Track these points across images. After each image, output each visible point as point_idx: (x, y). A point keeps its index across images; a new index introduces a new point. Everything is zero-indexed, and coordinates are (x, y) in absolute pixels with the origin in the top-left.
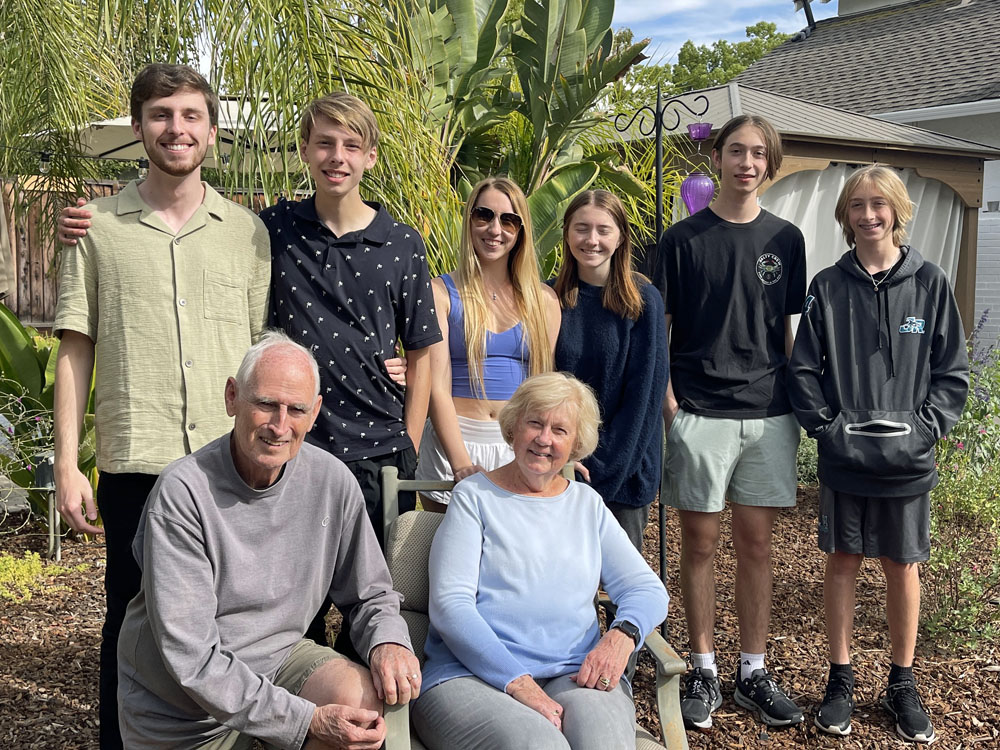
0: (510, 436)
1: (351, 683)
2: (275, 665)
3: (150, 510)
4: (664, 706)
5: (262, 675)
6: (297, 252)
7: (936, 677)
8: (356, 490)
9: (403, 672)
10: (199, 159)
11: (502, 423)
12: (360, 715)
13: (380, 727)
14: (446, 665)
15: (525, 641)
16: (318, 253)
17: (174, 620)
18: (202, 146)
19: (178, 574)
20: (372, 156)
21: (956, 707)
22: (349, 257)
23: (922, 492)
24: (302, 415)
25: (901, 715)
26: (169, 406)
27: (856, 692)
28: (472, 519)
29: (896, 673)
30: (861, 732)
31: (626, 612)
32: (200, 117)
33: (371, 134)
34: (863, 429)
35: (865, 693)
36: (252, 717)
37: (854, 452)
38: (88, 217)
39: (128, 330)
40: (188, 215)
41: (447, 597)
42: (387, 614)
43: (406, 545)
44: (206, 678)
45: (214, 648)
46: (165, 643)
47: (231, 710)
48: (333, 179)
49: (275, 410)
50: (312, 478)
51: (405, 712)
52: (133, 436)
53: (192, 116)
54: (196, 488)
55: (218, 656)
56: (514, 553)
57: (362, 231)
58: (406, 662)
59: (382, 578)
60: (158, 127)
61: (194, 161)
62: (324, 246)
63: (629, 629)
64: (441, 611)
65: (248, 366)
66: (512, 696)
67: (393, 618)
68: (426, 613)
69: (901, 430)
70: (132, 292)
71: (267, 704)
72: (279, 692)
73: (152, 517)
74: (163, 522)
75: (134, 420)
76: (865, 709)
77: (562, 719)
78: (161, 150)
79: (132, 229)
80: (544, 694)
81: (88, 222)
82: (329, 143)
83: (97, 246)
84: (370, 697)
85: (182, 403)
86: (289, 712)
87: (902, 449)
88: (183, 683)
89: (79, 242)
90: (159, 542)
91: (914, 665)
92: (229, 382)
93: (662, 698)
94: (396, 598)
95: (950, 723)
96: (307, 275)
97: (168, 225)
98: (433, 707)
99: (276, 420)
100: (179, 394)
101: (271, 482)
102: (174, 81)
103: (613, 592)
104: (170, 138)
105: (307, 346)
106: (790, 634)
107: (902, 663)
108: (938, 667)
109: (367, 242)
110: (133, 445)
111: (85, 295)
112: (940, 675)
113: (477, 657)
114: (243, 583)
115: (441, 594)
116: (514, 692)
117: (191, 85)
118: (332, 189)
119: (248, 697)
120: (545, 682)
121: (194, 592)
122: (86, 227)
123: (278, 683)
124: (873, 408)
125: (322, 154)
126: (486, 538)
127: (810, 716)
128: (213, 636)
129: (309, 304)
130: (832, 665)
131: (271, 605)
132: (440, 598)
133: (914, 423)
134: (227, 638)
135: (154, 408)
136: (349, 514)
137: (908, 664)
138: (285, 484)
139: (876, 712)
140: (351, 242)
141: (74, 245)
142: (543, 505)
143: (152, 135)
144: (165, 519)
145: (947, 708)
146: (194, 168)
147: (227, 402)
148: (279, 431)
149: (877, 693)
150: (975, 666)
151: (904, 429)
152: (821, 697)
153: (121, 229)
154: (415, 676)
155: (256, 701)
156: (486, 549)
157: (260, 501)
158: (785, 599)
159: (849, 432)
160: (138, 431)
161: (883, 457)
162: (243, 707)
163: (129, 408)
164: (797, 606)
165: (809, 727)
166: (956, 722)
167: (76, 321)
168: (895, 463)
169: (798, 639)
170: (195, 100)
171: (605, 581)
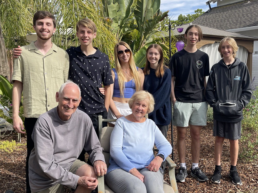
0: (131, 107)
1: (89, 170)
2: (69, 166)
3: (36, 127)
4: (170, 175)
6: (76, 60)
7: (242, 168)
8: (90, 121)
9: (102, 167)
10: (50, 36)
11: (129, 104)
12: (91, 179)
13: (96, 182)
14: (114, 166)
15: (134, 159)
16: (82, 60)
17: (42, 155)
18: (51, 33)
19: (43, 143)
20: (95, 35)
21: (248, 176)
22: (90, 61)
23: (239, 121)
24: (76, 102)
25: (233, 178)
26: (42, 100)
27: (222, 173)
28: (121, 128)
29: (232, 167)
30: (223, 182)
31: (161, 152)
32: (51, 25)
33: (94, 29)
34: (224, 105)
35: (224, 173)
36: (63, 180)
37: (221, 111)
39: (31, 80)
40: (48, 51)
41: (114, 148)
42: (99, 153)
43: (104, 136)
44: (50, 170)
45: (53, 162)
46: (39, 161)
47: (57, 178)
48: (85, 41)
49: (69, 101)
50: (79, 118)
51: (103, 178)
52: (33, 108)
53: (49, 25)
54: (48, 121)
55: (54, 164)
56: (132, 136)
57: (93, 55)
58: (103, 165)
59: (98, 144)
60: (40, 27)
61: (49, 36)
62: (83, 58)
63: (162, 156)
64: (113, 152)
65: (62, 89)
66: (131, 173)
67: (100, 154)
68: (109, 153)
69: (233, 105)
70: (33, 71)
71: (66, 177)
72: (70, 173)
73: (36, 128)
74: (39, 130)
75: (33, 104)
76: (224, 177)
77: (144, 179)
78: (40, 33)
79: (33, 54)
80: (139, 173)
81: (21, 52)
82: (83, 32)
83: (23, 58)
84: (93, 174)
85: (46, 100)
86: (73, 178)
87: (234, 110)
88: (44, 171)
89: (18, 57)
90: (38, 135)
91: (237, 166)
92: (57, 93)
93: (170, 174)
94: (101, 149)
95: (246, 180)
96: (79, 66)
97: (42, 53)
98: (110, 177)
99: (69, 103)
100: (45, 97)
101: (68, 119)
102: (44, 15)
103: (158, 147)
104: (43, 30)
105: (77, 84)
106: (205, 158)
107: (234, 165)
108: (243, 166)
109: (94, 57)
110: (33, 110)
111: (20, 71)
112: (243, 168)
113: (122, 163)
114: (61, 145)
115: (113, 147)
116: (131, 172)
117: (49, 17)
118: (85, 44)
119: (62, 175)
120: (140, 170)
121: (47, 148)
122: (20, 53)
123: (70, 171)
124: (227, 99)
125: (82, 35)
126: (125, 133)
127: (210, 179)
128: (53, 159)
129: (79, 74)
130: (216, 166)
131: (68, 151)
132: (113, 148)
133: (237, 103)
134: (56, 159)
135: (38, 101)
136: (89, 127)
137: (235, 165)
138: (71, 121)
139: (227, 177)
140: (90, 57)
141: (17, 58)
142: (139, 125)
143: (38, 29)
144: (40, 129)
145: (245, 176)
146: (49, 38)
147: (56, 98)
148: (70, 106)
149: (227, 173)
150: (252, 166)
151: (234, 105)
152: (213, 174)
153: (30, 54)
154: (105, 169)
155: (64, 176)
156: (124, 136)
157: (65, 124)
158: (204, 149)
159: (220, 105)
160: (34, 107)
161: (229, 112)
162: (60, 177)
163: (32, 101)
164: (207, 151)
165: (210, 182)
166: (247, 180)
167: (18, 78)
168: (232, 113)
169: (207, 160)
171: (156, 144)
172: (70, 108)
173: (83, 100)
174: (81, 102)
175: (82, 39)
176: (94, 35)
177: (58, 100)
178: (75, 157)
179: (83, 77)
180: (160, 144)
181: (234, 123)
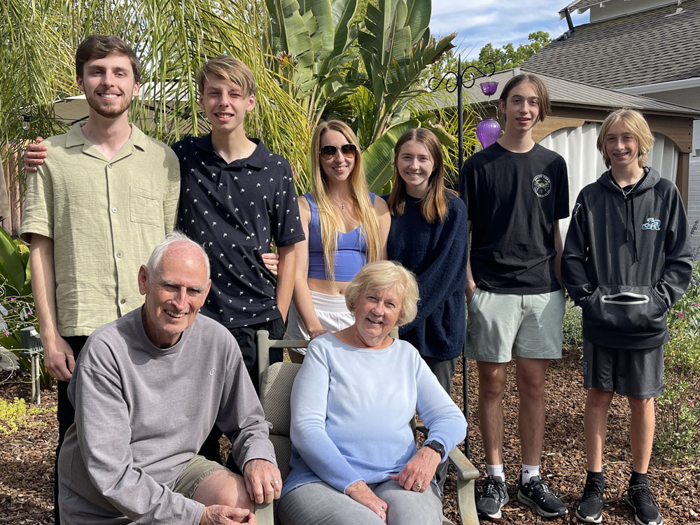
0: (352, 306)
2: (174, 477)
3: (82, 364)
4: (462, 502)
5: (164, 484)
6: (198, 174)
7: (663, 481)
8: (236, 348)
9: (268, 479)
10: (125, 106)
11: (347, 297)
12: (235, 513)
13: (251, 521)
14: (303, 474)
16: (214, 174)
17: (98, 446)
18: (127, 95)
19: (102, 412)
20: (251, 101)
21: (678, 502)
22: (236, 178)
23: (657, 345)
24: (198, 295)
25: (639, 508)
26: (106, 286)
27: (606, 492)
28: (321, 365)
29: (635, 478)
30: (610, 521)
31: (435, 434)
32: (126, 74)
33: (248, 85)
34: (614, 299)
35: (612, 493)
36: (157, 516)
37: (607, 316)
38: (45, 150)
39: (75, 232)
40: (118, 147)
41: (303, 423)
42: (258, 438)
43: (272, 387)
44: (121, 489)
45: (128, 466)
46: (90, 463)
47: (141, 512)
48: (222, 119)
49: (176, 291)
50: (203, 340)
51: (270, 509)
52: (80, 309)
53: (121, 73)
54: (116, 347)
55: (131, 472)
56: (353, 389)
57: (246, 159)
58: (271, 472)
59: (257, 412)
60: (95, 81)
61: (122, 106)
62: (218, 170)
63: (437, 447)
64: (299, 433)
65: (157, 256)
66: (349, 496)
67: (262, 441)
68: (288, 435)
69: (641, 299)
71: (168, 506)
72: (178, 496)
73: (82, 370)
74: (91, 374)
75: (80, 297)
76: (612, 504)
77: (387, 513)
78: (97, 98)
79: (77, 159)
80: (373, 495)
81: (44, 153)
82: (218, 93)
84: (244, 498)
85: (115, 284)
86: (185, 511)
87: (642, 313)
88: (104, 493)
89: (38, 169)
90: (87, 388)
91: (648, 472)
92: (142, 269)
93: (462, 497)
94: (266, 426)
95: (673, 513)
96: (205, 191)
97: (104, 154)
98: (292, 505)
99: (179, 297)
100: (112, 277)
101: (173, 343)
102: (108, 47)
103: (426, 419)
104: (104, 89)
105: (200, 243)
106: (557, 451)
107: (640, 470)
108: (664, 474)
109: (250, 167)
110: (80, 315)
111: (45, 208)
112: (666, 480)
113: (325, 467)
114: (151, 418)
115: (299, 420)
116: (351, 493)
117: (120, 51)
118: (222, 127)
119: (154, 502)
121: (114, 425)
122: (43, 157)
123: (177, 490)
124: (622, 284)
125: (213, 102)
126: (332, 378)
127: (572, 510)
128: (128, 458)
129: (206, 212)
130: (589, 472)
131: (172, 433)
132: (298, 423)
133: (652, 294)
134: (139, 458)
135: (95, 288)
136: (231, 366)
137: (644, 471)
138: (183, 345)
139: (620, 506)
140: (238, 167)
141: (35, 171)
143: (90, 87)
144: (92, 371)
145: (671, 503)
146: (121, 113)
147: (140, 283)
148: (180, 307)
149: (621, 492)
150: (691, 473)
151: (644, 299)
152: (580, 495)
153: (70, 158)
154: (277, 482)
155: (160, 504)
156: (332, 387)
157: (165, 357)
158: (554, 426)
159: (604, 301)
160: (83, 305)
161: (628, 320)
162: (150, 509)
163: (76, 288)
164: (563, 431)
165: (571, 518)
166: (678, 513)
167: (38, 227)
168: (638, 324)
169: (564, 455)
170: (123, 62)
171: (420, 411)
172: (181, 310)
173: (215, 289)
174: (212, 295)
175: (216, 112)
176: (247, 100)
177: (144, 289)
178: (193, 451)
179: (215, 223)
180: (432, 412)
181: (642, 353)
